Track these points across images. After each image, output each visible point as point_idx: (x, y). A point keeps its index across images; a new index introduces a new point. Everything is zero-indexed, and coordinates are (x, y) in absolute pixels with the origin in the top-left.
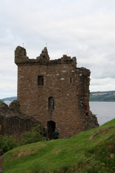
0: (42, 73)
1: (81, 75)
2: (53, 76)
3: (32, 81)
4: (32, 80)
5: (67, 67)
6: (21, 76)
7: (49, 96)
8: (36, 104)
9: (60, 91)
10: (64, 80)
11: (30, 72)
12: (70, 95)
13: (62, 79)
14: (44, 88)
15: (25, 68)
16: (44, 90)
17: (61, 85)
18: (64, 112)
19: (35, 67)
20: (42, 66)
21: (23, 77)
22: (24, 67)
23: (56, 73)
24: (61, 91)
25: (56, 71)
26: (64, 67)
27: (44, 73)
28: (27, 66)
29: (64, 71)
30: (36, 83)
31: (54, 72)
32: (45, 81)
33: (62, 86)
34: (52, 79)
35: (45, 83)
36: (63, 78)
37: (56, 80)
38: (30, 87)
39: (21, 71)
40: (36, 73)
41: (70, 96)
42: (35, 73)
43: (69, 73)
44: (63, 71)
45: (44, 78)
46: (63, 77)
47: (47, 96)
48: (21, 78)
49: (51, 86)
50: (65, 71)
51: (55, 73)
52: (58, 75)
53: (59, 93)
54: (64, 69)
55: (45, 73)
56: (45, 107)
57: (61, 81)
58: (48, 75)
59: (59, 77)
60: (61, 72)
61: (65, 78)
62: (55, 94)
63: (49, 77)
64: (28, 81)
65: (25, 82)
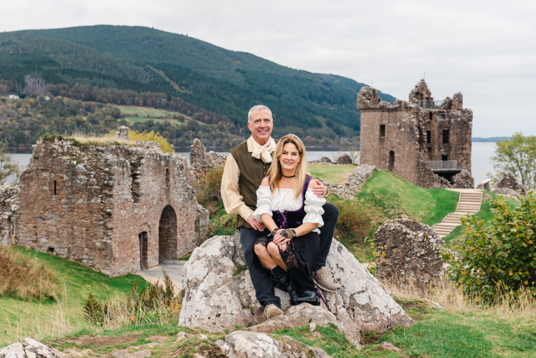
1: (459, 119)
2: (394, 126)
3: (375, 131)
5: (407, 115)
7: (389, 150)
9: (400, 144)
11: (372, 120)
12: (409, 149)
13: (402, 130)
14: (386, 140)
15: (368, 115)
16: (386, 142)
17: (401, 137)
19: (377, 113)
20: (384, 112)
22: (367, 113)
23: (396, 122)
25: (397, 120)
26: (405, 115)
27: (385, 122)
28: (370, 113)
29: (404, 120)
32: (386, 131)
34: (393, 129)
35: (386, 134)
37: (397, 130)
38: (373, 138)
39: (364, 119)
41: (409, 151)
42: (378, 122)
43: (409, 123)
45: (386, 127)
46: (403, 127)
47: (387, 150)
48: (364, 127)
49: (392, 137)
50: (406, 120)
52: (398, 124)
53: (400, 146)
54: (404, 118)
55: (387, 122)
56: (386, 162)
57: (401, 132)
58: (390, 124)
59: (400, 128)
60: (401, 121)
61: (405, 129)
62: (395, 147)
63: (391, 127)
64: (370, 131)
65: (368, 132)
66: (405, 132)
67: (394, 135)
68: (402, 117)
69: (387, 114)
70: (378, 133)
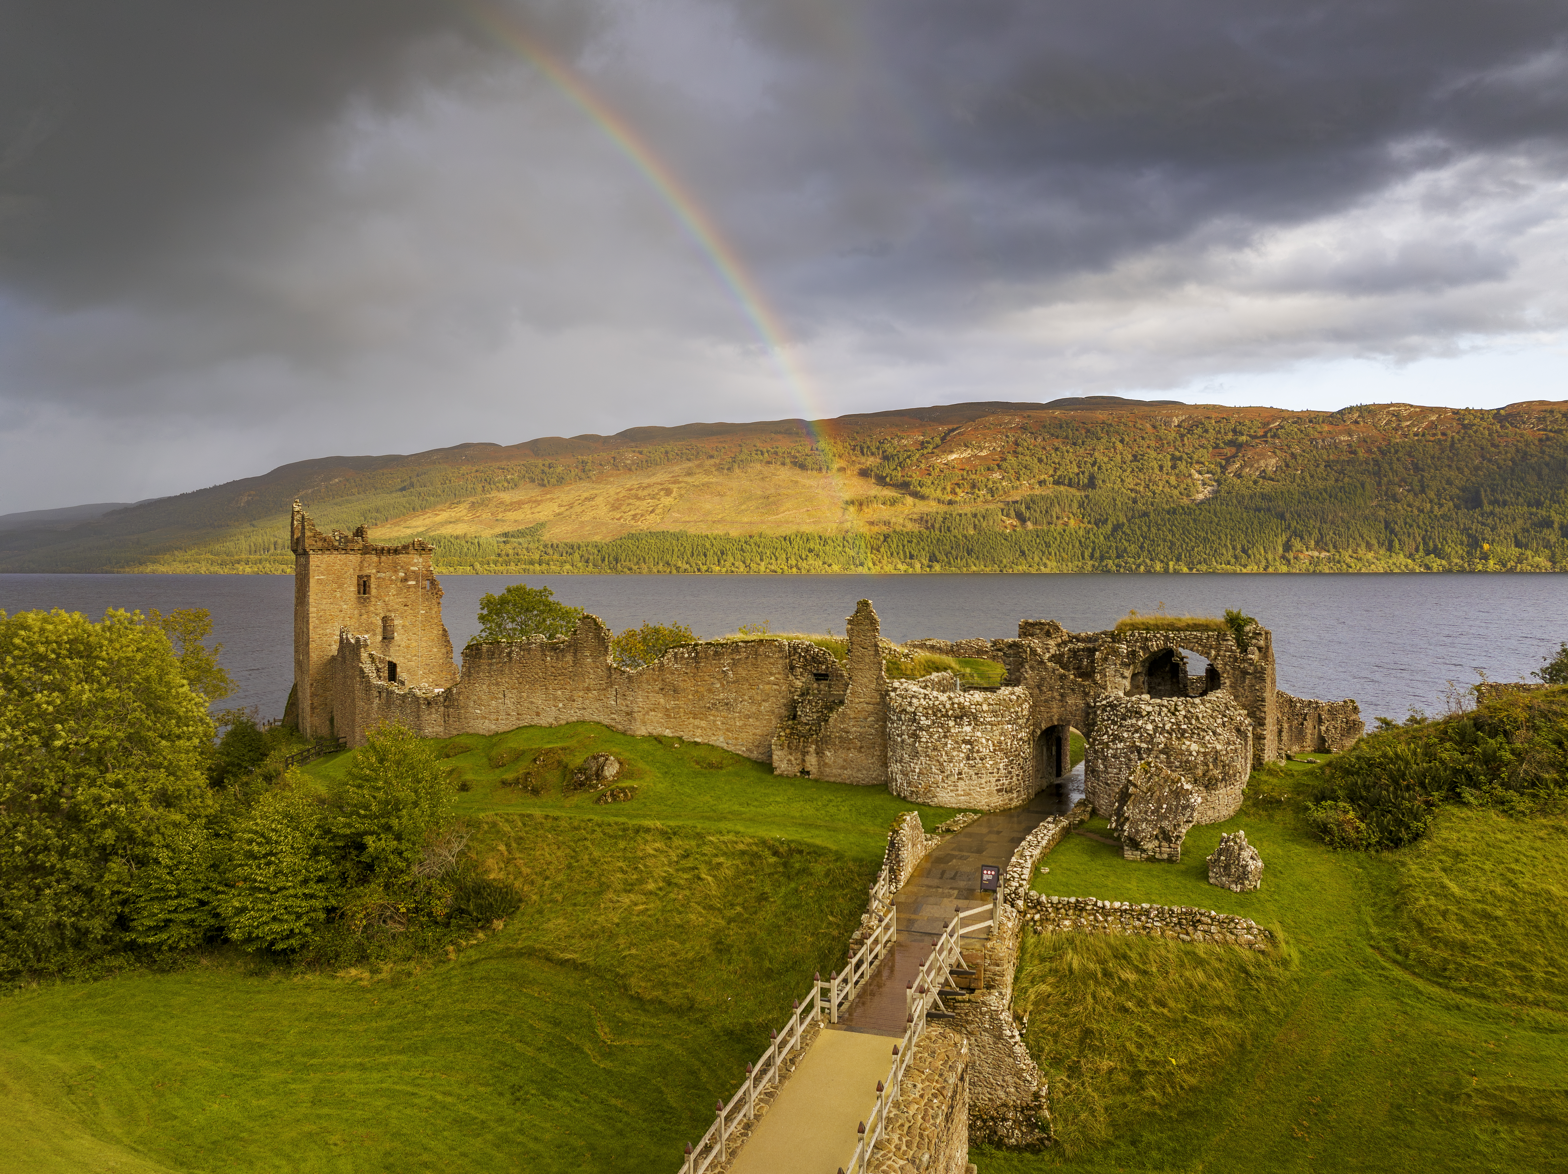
0: (368, 571)
2: (391, 577)
3: (345, 586)
4: (344, 584)
5: (421, 560)
6: (318, 576)
7: (382, 615)
9: (405, 606)
11: (339, 567)
13: (410, 583)
14: (373, 599)
15: (328, 559)
16: (372, 603)
17: (407, 594)
18: (414, 644)
19: (351, 557)
20: (368, 556)
21: (323, 577)
22: (325, 557)
23: (398, 571)
25: (399, 567)
26: (415, 561)
27: (371, 571)
28: (334, 556)
29: (414, 568)
31: (393, 570)
32: (371, 586)
33: (410, 596)
34: (389, 583)
35: (373, 591)
37: (398, 584)
38: (342, 597)
39: (318, 566)
40: (354, 570)
41: (426, 614)
42: (351, 570)
43: (425, 572)
44: (412, 568)
45: (371, 580)
46: (412, 579)
47: (376, 614)
49: (388, 595)
50: (417, 569)
51: (396, 571)
52: (402, 574)
53: (405, 608)
54: (414, 565)
55: (374, 571)
56: (376, 635)
57: (409, 587)
58: (380, 575)
59: (405, 580)
60: (408, 570)
61: (418, 582)
62: (395, 610)
63: (384, 579)
64: (335, 586)
65: (329, 588)
66: (415, 586)
67: (393, 592)
68: (409, 564)
69: (375, 558)
70: (354, 589)
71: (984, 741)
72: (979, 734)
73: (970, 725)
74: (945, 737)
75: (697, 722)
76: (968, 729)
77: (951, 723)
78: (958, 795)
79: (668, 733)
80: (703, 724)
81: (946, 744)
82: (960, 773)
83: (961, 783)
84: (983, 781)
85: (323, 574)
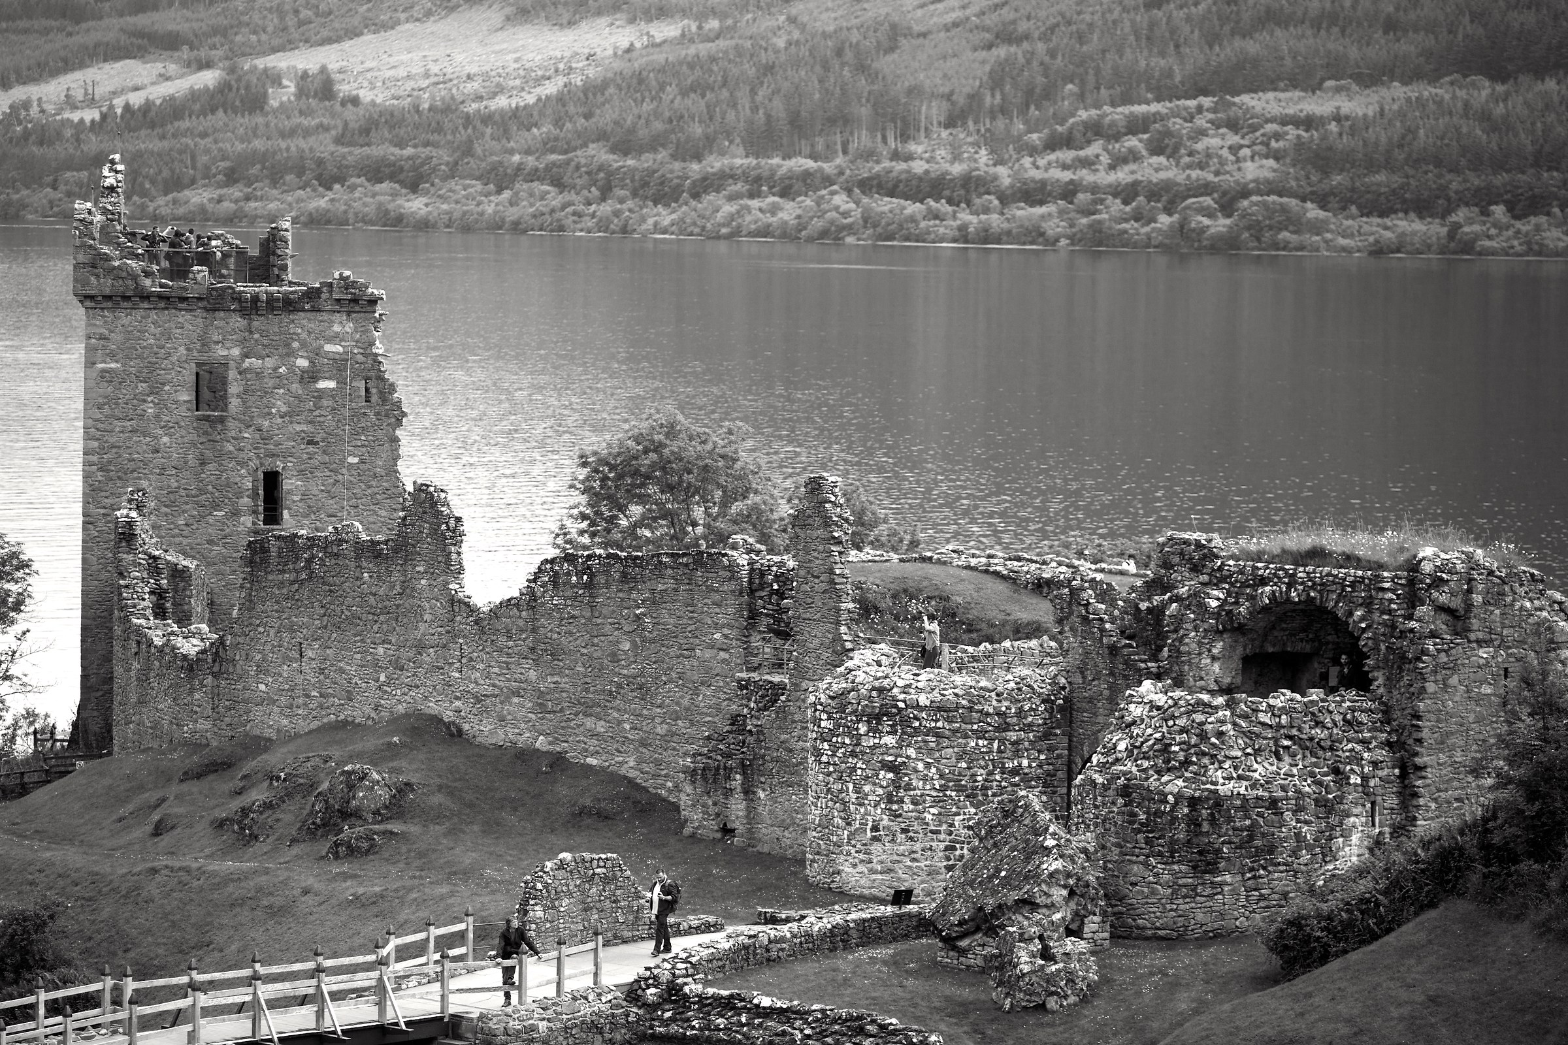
0: (222, 352)
2: (275, 369)
3: (167, 388)
4: (163, 384)
5: (349, 327)
6: (103, 362)
7: (256, 466)
8: (187, 503)
9: (311, 442)
10: (333, 389)
11: (152, 341)
12: (362, 462)
13: (323, 384)
14: (231, 424)
15: (126, 320)
16: (233, 433)
17: (317, 413)
19: (183, 317)
20: (222, 314)
21: (113, 365)
23: (291, 354)
24: (317, 443)
25: (296, 345)
26: (337, 328)
27: (227, 353)
28: (138, 314)
29: (333, 348)
30: (186, 398)
31: (282, 351)
32: (234, 389)
33: (322, 419)
34: (271, 383)
35: (234, 403)
36: (330, 378)
37: (296, 387)
38: (157, 416)
39: (102, 338)
40: (188, 349)
41: (362, 466)
42: (182, 349)
43: (360, 358)
44: (328, 348)
45: (232, 374)
46: (327, 375)
47: (243, 464)
48: (104, 371)
49: (270, 414)
50: (341, 349)
51: (288, 355)
52: (303, 363)
53: (311, 449)
54: (335, 338)
55: (236, 352)
56: (236, 514)
57: (319, 395)
58: (252, 362)
59: (310, 376)
60: (318, 352)
61: (341, 382)
62: (286, 455)
63: (259, 374)
64: (142, 386)
65: (126, 393)
67: (280, 406)
68: (318, 335)
69: (238, 322)
70: (186, 396)
71: (920, 766)
72: (911, 752)
73: (894, 732)
74: (853, 754)
75: (589, 723)
76: (890, 740)
77: (863, 728)
78: (873, 871)
79: (541, 743)
80: (601, 727)
81: (854, 769)
82: (875, 828)
83: (876, 848)
84: (918, 846)
85: (112, 356)
